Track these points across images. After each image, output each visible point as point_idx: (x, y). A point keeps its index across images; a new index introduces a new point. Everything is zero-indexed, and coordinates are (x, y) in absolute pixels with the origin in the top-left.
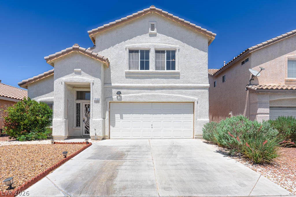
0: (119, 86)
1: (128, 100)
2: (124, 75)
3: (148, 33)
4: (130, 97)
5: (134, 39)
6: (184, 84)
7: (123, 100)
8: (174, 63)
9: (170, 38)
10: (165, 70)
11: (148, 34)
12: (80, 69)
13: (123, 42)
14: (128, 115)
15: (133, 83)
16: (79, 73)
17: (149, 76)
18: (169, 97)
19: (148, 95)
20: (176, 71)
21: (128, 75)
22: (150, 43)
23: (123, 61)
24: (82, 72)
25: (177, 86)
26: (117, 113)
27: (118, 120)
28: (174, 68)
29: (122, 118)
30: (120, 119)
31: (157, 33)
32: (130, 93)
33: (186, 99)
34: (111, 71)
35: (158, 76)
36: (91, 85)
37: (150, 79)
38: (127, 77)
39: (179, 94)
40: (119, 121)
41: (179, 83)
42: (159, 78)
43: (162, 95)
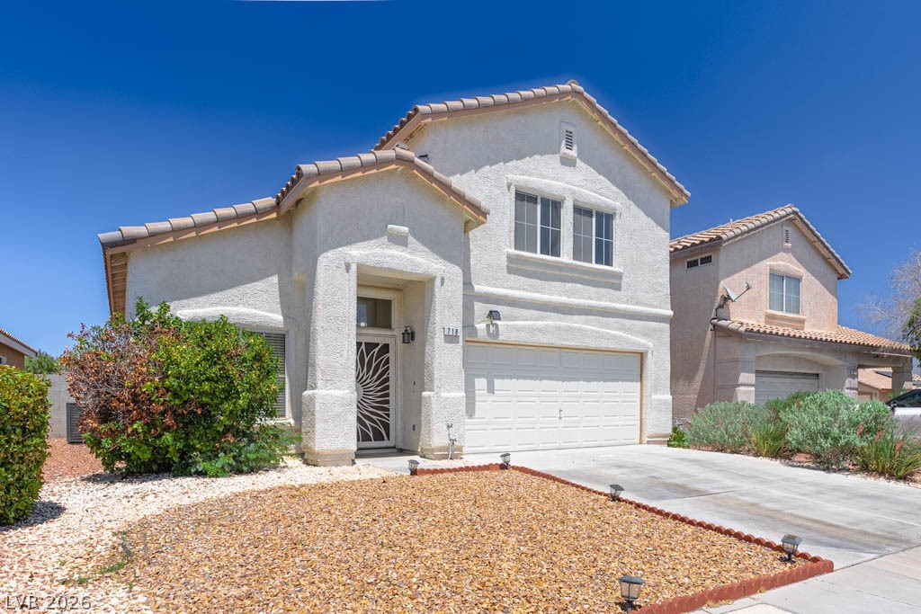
0: (492, 294)
1: (512, 337)
2: (504, 262)
3: (559, 152)
4: (518, 329)
5: (527, 163)
6: (628, 304)
7: (501, 338)
8: (609, 246)
9: (602, 177)
10: (591, 262)
11: (557, 157)
12: (406, 229)
13: (502, 163)
14: (507, 382)
15: (524, 289)
16: (400, 241)
17: (562, 273)
18: (601, 336)
19: (559, 328)
20: (615, 268)
21: (514, 266)
22: (562, 182)
23: (500, 221)
24: (411, 239)
25: (616, 309)
26: (479, 376)
27: (481, 395)
28: (609, 263)
29: (491, 390)
30: (486, 392)
31: (578, 160)
32: (516, 318)
33: (633, 343)
34: (472, 247)
35: (580, 276)
36: (438, 282)
37: (563, 284)
38: (510, 271)
39: (620, 329)
40: (485, 398)
41: (619, 300)
42: (581, 284)
43: (587, 330)
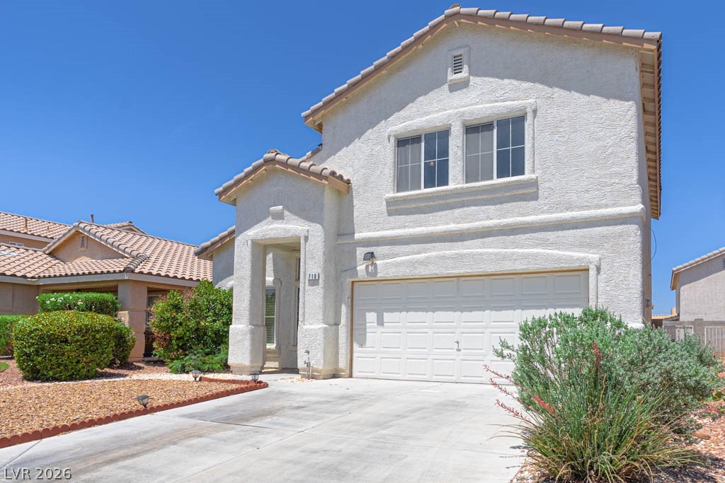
0: (370, 238)
1: (391, 273)
2: (384, 208)
3: (446, 82)
4: (398, 265)
5: (411, 109)
6: (551, 213)
7: (380, 275)
8: (519, 155)
9: (506, 81)
10: (492, 178)
11: (446, 87)
12: (281, 207)
13: (384, 121)
14: (396, 314)
15: (405, 227)
16: (279, 217)
17: (448, 201)
18: (505, 257)
19: (444, 257)
20: (527, 176)
21: (394, 208)
22: (451, 109)
23: (381, 172)
24: (286, 213)
25: (528, 223)
26: (370, 311)
27: (371, 327)
28: (519, 170)
29: (380, 322)
30: (376, 324)
31: (471, 77)
32: (397, 255)
33: (559, 259)
34: (355, 202)
35: (473, 198)
36: (302, 241)
37: (450, 211)
38: (390, 213)
39: (537, 246)
40: (374, 330)
41: (535, 211)
42: (476, 205)
43: (481, 254)
